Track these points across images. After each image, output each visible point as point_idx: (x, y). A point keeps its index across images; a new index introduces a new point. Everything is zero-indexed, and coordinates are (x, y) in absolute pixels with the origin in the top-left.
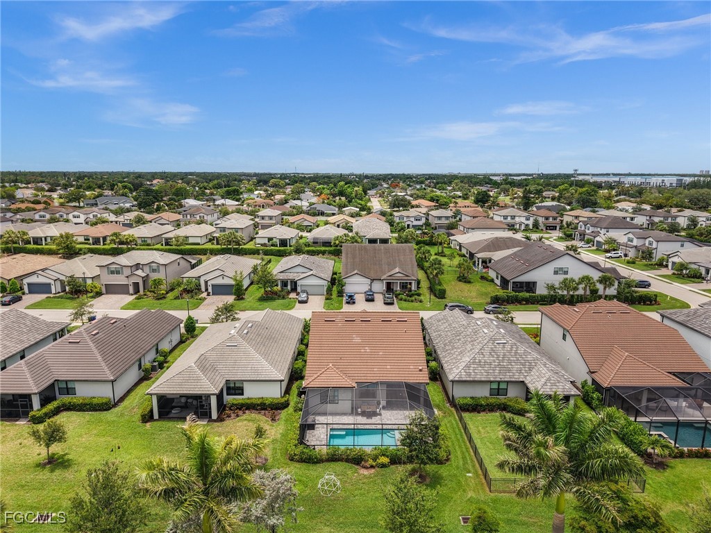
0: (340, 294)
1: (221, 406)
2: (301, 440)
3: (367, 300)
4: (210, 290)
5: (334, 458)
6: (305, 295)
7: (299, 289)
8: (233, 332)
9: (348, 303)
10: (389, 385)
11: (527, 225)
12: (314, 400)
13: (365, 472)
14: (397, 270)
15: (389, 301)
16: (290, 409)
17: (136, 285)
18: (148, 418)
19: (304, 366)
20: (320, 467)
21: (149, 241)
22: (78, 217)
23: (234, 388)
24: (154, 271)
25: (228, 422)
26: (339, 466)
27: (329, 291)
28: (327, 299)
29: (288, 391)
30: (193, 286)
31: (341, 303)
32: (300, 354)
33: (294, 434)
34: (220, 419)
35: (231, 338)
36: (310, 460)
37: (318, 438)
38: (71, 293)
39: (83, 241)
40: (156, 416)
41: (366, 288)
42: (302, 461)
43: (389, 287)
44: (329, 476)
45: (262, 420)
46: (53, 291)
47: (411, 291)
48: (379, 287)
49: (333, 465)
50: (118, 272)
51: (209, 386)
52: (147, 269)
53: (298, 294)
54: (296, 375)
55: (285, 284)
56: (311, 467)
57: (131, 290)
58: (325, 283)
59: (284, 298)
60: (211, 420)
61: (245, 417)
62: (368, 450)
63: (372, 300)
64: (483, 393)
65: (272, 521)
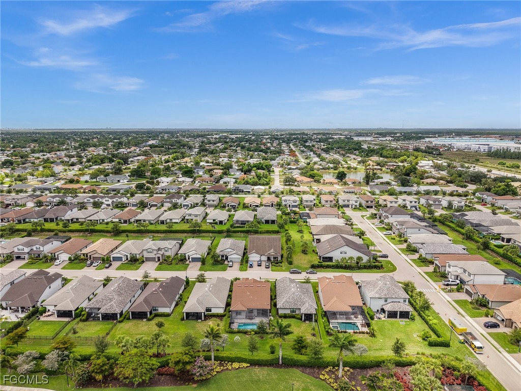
0: (247, 262)
1: (205, 316)
2: (230, 327)
3: (258, 266)
4: (190, 260)
5: (239, 332)
6: (231, 263)
7: (229, 260)
8: (206, 289)
9: (250, 267)
10: (258, 310)
11: (356, 206)
12: (234, 315)
13: (248, 336)
14: (272, 250)
15: (267, 267)
16: (226, 317)
17: (159, 258)
18: (183, 319)
19: (231, 301)
20: (235, 335)
21: (152, 222)
22: (108, 201)
23: (208, 310)
24: (166, 251)
25: (207, 321)
26: (240, 334)
27: (242, 261)
28: (241, 265)
29: (225, 311)
30: (183, 258)
31: (247, 267)
32: (229, 296)
33: (228, 325)
34: (205, 320)
35: (206, 292)
36: (232, 332)
37: (235, 327)
38: (131, 261)
39: (118, 221)
40: (185, 319)
41: (258, 259)
42: (230, 333)
43: (269, 259)
44: (237, 338)
45: (218, 321)
46: (123, 260)
47: (278, 260)
48: (264, 258)
49: (239, 334)
50: (151, 252)
51: (201, 310)
52: (163, 251)
53: (228, 262)
54: (228, 305)
55: (223, 256)
56: (233, 334)
57: (157, 260)
58: (240, 257)
59: (222, 264)
60: (202, 320)
61: (212, 319)
62: (249, 330)
63: (260, 266)
64: (288, 312)
65: (224, 345)
